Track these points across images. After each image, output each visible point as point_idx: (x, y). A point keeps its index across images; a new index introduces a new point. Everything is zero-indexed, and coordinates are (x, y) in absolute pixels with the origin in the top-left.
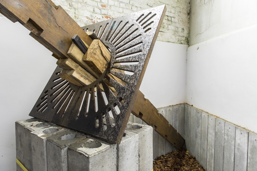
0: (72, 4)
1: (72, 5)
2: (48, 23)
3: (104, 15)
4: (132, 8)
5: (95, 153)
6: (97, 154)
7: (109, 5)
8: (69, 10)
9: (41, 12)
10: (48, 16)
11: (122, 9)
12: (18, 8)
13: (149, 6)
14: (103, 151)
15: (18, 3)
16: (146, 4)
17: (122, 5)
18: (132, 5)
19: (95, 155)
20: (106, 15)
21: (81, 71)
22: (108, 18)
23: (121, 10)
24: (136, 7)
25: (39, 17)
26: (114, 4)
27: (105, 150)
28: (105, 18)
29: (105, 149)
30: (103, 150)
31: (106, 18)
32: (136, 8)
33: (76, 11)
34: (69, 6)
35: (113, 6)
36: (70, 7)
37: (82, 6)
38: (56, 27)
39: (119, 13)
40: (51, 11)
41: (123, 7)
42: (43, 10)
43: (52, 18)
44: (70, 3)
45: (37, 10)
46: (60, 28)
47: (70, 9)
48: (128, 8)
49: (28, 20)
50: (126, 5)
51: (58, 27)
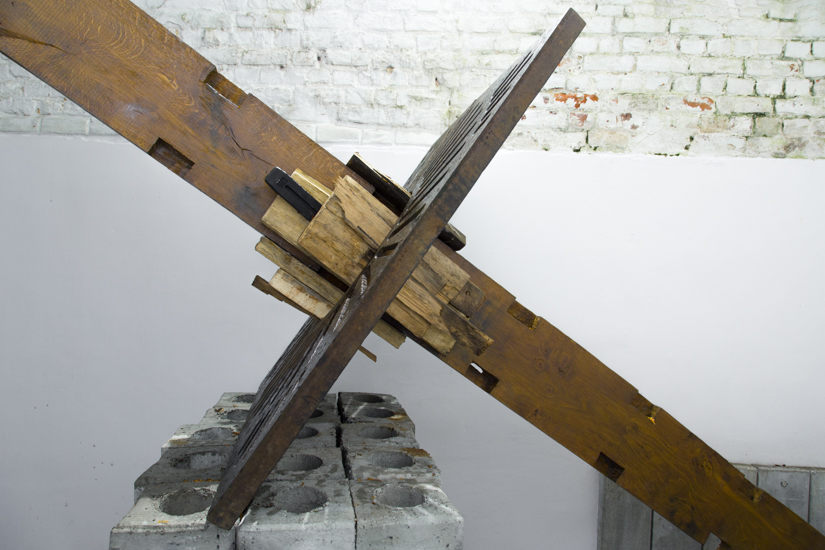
0: (443, 78)
1: (444, 80)
2: (208, 144)
3: (554, 92)
4: (679, 47)
5: (135, 527)
6: (140, 531)
7: (577, 55)
8: (433, 96)
9: (190, 120)
10: (212, 126)
11: (631, 58)
12: (133, 118)
13: (776, 23)
14: (166, 530)
15: (133, 108)
16: (759, 14)
17: (631, 44)
18: (682, 36)
19: (131, 533)
20: (561, 91)
21: (303, 272)
22: (565, 100)
23: (626, 62)
24: (703, 37)
25: (185, 133)
26: (598, 48)
27: (178, 529)
28: (557, 99)
29: (180, 526)
30: (170, 527)
31: (561, 100)
32: (703, 42)
33: (455, 95)
34: (433, 86)
35: (591, 54)
36: (438, 89)
37: (473, 79)
38: (233, 151)
39: (618, 73)
40: (221, 113)
41: (634, 50)
42: (197, 114)
43: (221, 131)
44: (439, 78)
45: (180, 115)
46: (245, 152)
47: (437, 92)
48: (657, 48)
49: (155, 141)
50: (653, 39)
51: (239, 151)
